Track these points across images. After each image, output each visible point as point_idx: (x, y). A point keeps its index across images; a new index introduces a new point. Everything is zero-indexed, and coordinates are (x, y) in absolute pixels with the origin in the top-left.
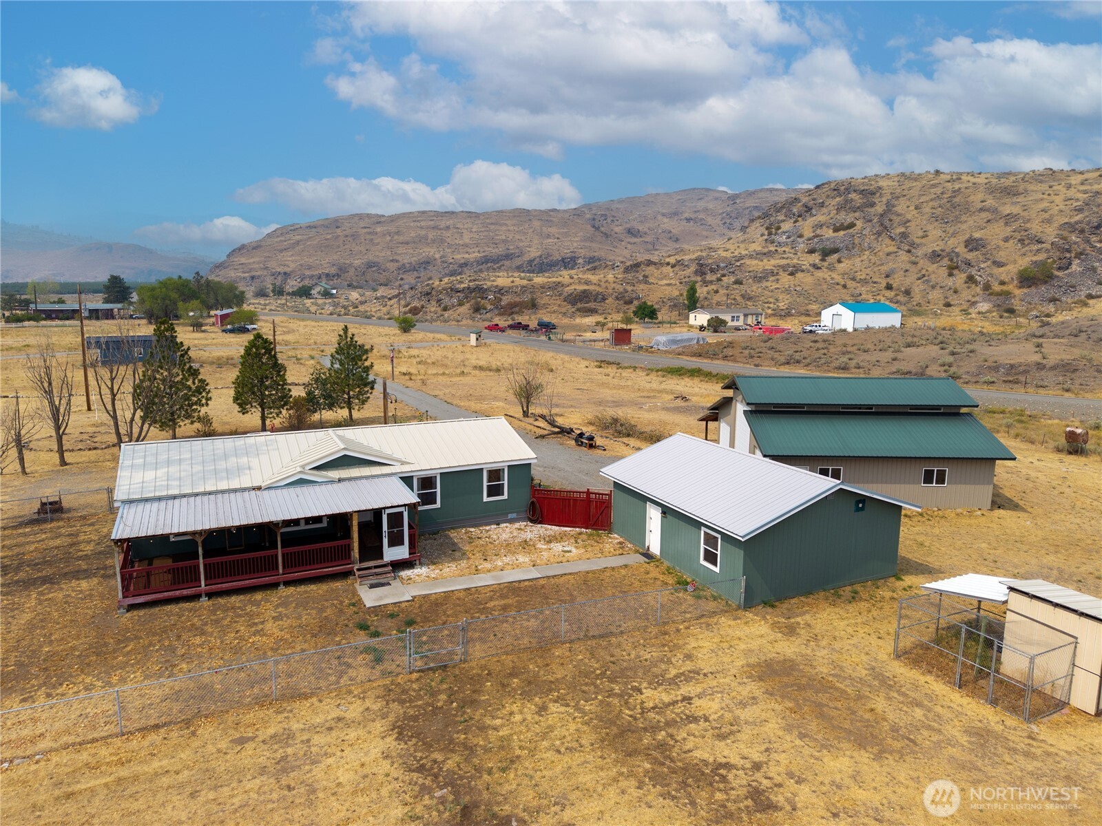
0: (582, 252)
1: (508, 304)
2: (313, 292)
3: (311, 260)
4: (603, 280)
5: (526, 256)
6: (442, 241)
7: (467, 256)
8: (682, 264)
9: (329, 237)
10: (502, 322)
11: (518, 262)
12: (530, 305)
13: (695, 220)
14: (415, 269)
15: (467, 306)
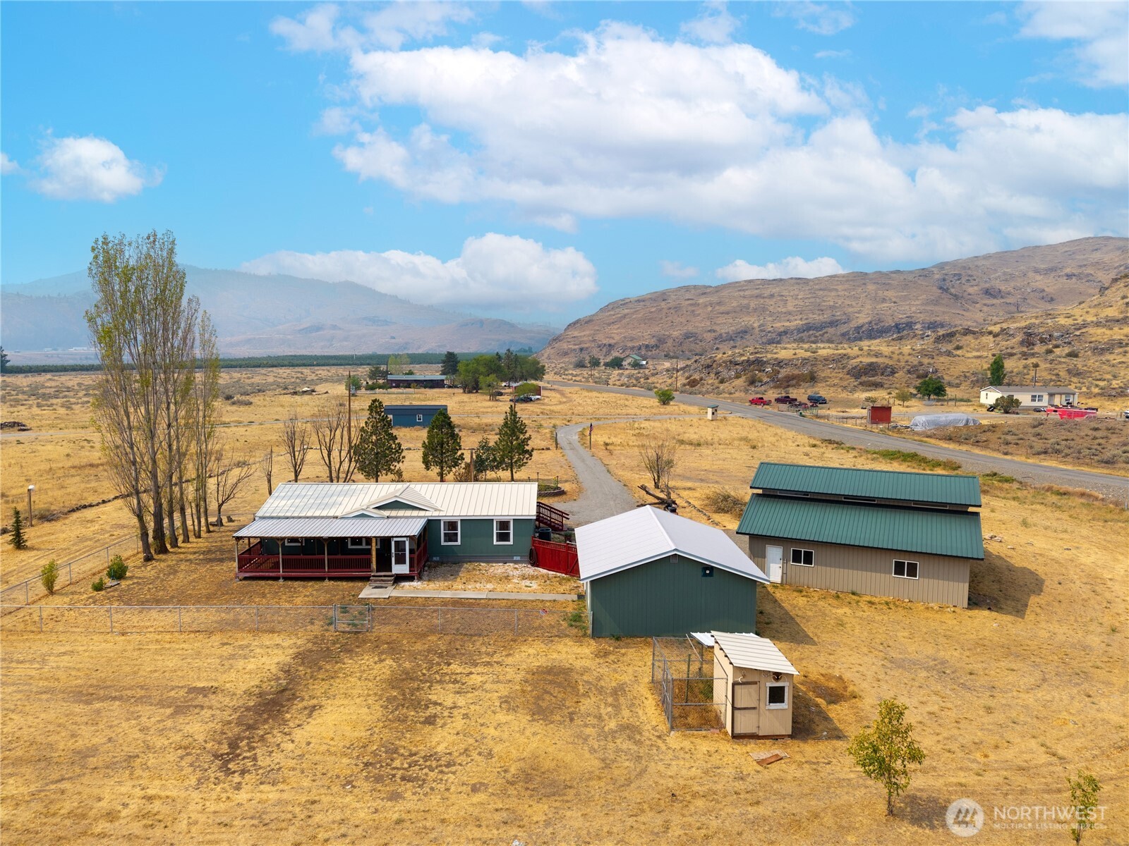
0: (921, 317)
1: (785, 377)
2: (624, 363)
4: (897, 352)
5: (854, 322)
6: (764, 309)
7: (787, 324)
8: (1007, 333)
9: (653, 310)
10: (772, 395)
11: (844, 328)
12: (808, 378)
13: (1079, 276)
14: (731, 339)
15: (743, 378)
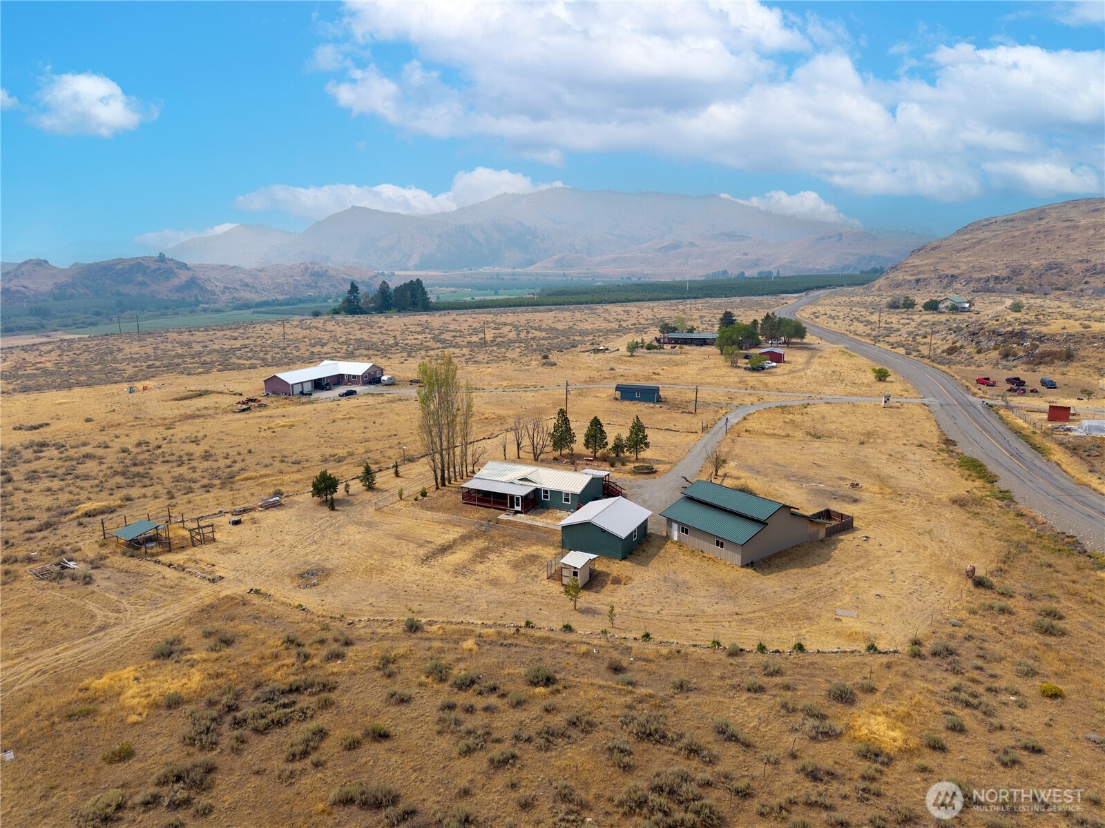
2: (941, 306)
3: (986, 261)
